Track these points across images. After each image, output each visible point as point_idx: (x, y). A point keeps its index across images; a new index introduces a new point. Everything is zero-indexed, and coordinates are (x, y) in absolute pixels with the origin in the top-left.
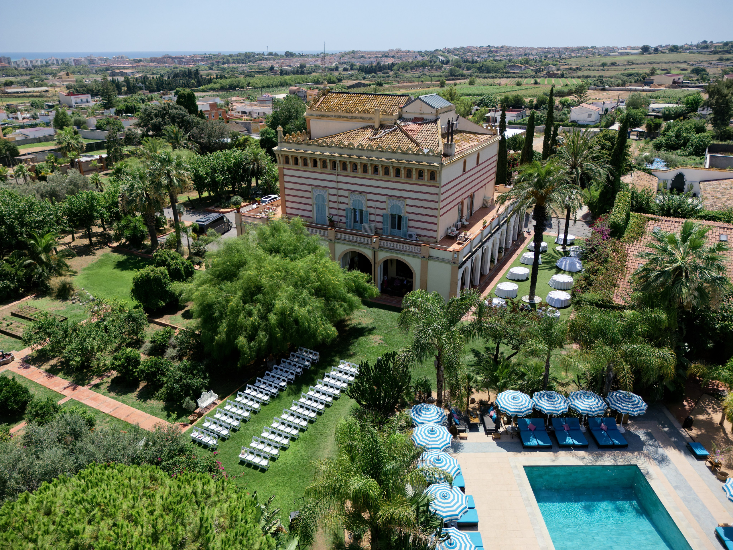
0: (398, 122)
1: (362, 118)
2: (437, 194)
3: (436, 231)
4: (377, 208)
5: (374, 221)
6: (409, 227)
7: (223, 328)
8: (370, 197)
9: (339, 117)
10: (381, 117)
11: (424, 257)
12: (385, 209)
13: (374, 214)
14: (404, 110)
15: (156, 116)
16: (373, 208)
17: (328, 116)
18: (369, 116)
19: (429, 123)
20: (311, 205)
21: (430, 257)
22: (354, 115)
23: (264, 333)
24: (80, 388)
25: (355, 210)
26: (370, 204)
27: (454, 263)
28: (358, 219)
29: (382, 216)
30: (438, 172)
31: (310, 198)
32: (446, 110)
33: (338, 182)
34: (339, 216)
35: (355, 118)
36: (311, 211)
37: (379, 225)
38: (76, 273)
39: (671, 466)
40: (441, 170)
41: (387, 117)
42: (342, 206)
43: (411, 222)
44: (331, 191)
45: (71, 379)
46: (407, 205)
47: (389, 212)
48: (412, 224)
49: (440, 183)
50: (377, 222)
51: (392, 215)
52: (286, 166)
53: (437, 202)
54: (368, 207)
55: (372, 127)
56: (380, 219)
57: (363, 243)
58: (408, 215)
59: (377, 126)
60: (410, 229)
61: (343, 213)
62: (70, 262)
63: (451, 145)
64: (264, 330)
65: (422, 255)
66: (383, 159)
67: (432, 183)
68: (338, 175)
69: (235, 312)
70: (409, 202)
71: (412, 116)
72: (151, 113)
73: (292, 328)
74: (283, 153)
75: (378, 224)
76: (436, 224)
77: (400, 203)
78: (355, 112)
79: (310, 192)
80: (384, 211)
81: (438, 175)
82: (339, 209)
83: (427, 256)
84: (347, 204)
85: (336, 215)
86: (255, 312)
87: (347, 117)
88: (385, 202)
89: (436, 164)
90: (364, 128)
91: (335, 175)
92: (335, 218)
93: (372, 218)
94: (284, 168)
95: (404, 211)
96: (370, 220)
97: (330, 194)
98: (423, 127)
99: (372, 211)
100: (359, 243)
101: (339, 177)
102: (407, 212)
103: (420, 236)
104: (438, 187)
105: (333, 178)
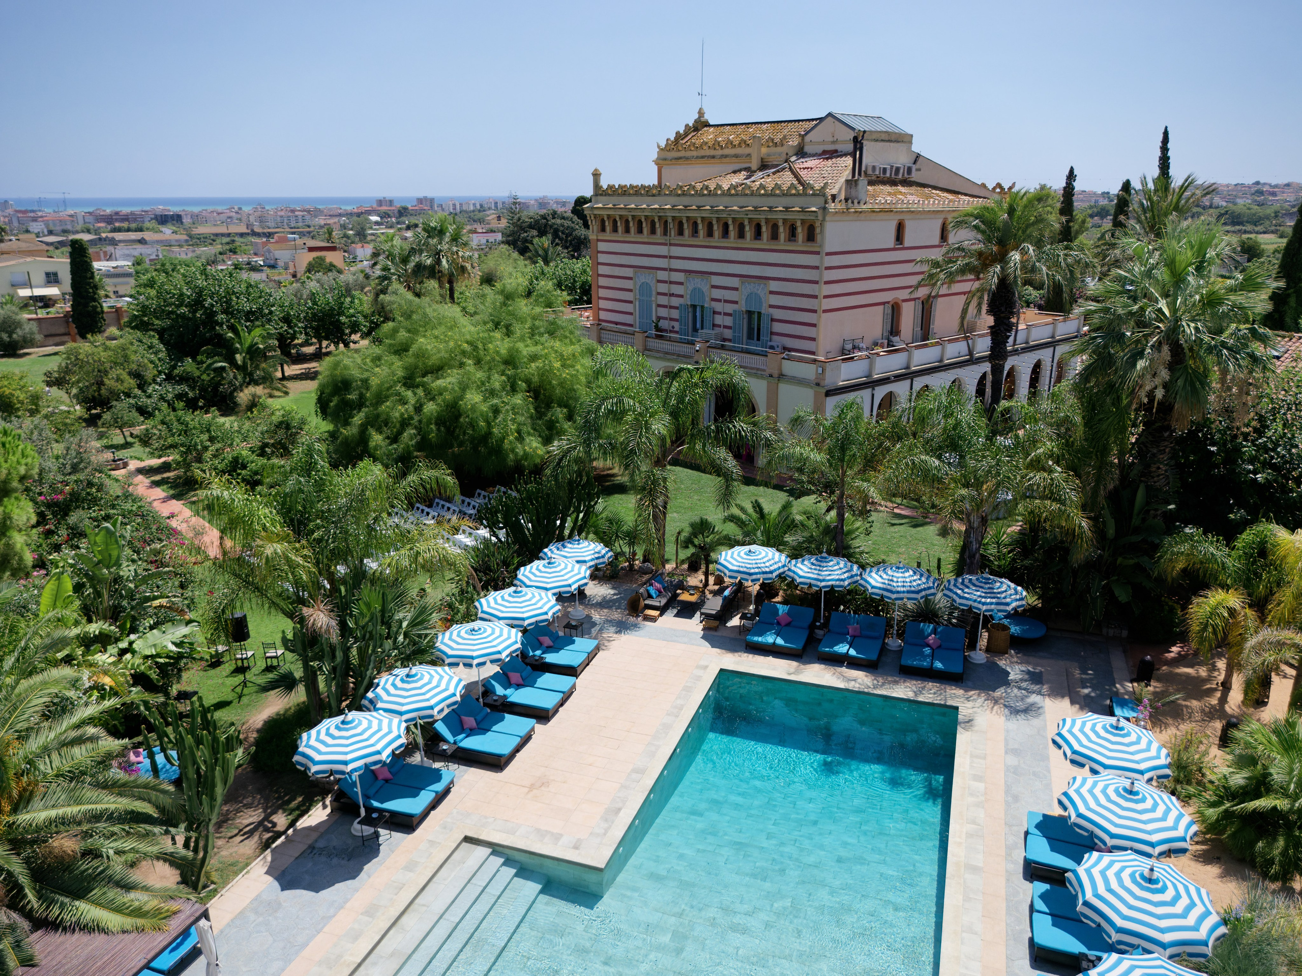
0: (793, 159)
1: (736, 156)
2: (817, 268)
3: (814, 339)
4: (726, 301)
5: (719, 326)
6: (772, 333)
7: (358, 419)
8: (716, 280)
9: (703, 157)
10: (764, 150)
11: (771, 376)
12: (736, 302)
13: (719, 313)
14: (807, 138)
15: (531, 227)
16: (719, 300)
17: (687, 158)
18: (747, 151)
19: (841, 156)
20: (631, 302)
21: (781, 376)
22: (726, 152)
23: (413, 431)
24: (174, 501)
25: (694, 307)
26: (717, 294)
27: (818, 384)
28: (698, 325)
29: (729, 315)
30: (817, 224)
31: (631, 290)
32: (884, 137)
33: (671, 257)
34: (671, 319)
35: (726, 156)
36: (631, 314)
37: (728, 333)
38: (286, 393)
39: (1035, 722)
40: (824, 220)
41: (774, 150)
42: (675, 302)
43: (775, 324)
44: (662, 275)
45: (172, 492)
46: (771, 292)
47: (742, 307)
48: (778, 327)
49: (821, 246)
50: (725, 327)
51: (750, 313)
52: (602, 236)
53: (816, 282)
54: (713, 300)
55: (747, 169)
56: (728, 321)
57: (684, 356)
58: (772, 311)
59: (754, 165)
60: (775, 337)
61: (675, 314)
62: (290, 384)
63: (856, 181)
64: (416, 428)
65: (768, 372)
66: (735, 208)
67: (809, 247)
68: (671, 245)
69: (380, 398)
70: (774, 286)
71: (819, 149)
72: (524, 222)
73: (464, 433)
74: (596, 212)
75: (726, 331)
76: (814, 325)
77: (760, 290)
78: (726, 147)
79: (630, 278)
80: (735, 307)
81: (818, 230)
82: (671, 307)
83: (776, 373)
84: (682, 296)
85: (665, 319)
86: (412, 401)
87: (713, 157)
88: (736, 289)
89: (814, 209)
90: (735, 172)
91: (665, 244)
92: (663, 324)
93: (719, 320)
94: (598, 240)
95: (768, 302)
96: (714, 325)
97: (659, 281)
98: (830, 162)
99: (718, 307)
100: (679, 355)
101: (673, 248)
102: (771, 306)
103: (790, 350)
104: (818, 253)
105: (663, 250)
